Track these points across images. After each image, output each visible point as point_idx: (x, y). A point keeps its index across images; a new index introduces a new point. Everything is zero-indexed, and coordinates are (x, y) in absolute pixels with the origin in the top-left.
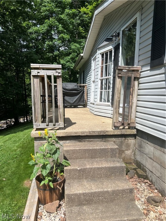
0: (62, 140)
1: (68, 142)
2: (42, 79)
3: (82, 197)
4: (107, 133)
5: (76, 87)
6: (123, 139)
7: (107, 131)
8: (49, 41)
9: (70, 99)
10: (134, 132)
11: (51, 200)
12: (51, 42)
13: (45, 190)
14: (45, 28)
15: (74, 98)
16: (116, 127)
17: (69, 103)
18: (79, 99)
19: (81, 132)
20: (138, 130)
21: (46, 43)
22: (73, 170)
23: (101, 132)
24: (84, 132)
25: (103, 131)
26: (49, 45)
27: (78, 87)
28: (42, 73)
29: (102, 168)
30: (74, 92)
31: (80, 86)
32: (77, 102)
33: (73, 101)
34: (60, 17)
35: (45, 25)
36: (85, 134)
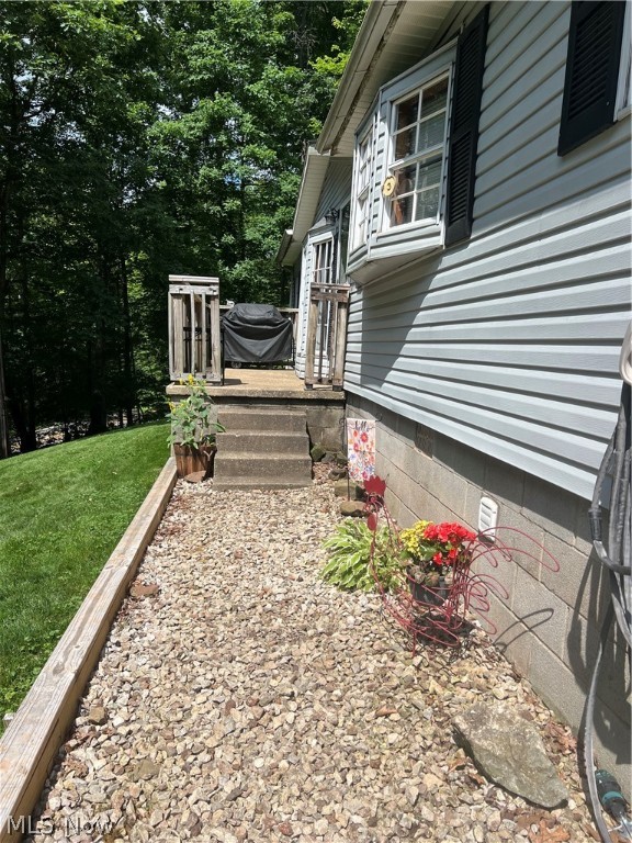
0: (218, 403)
1: (226, 406)
2: (187, 298)
3: (237, 464)
4: (293, 396)
5: (271, 317)
6: (324, 407)
7: (293, 392)
8: (210, 166)
9: (255, 345)
10: (341, 395)
11: (195, 470)
12: (215, 170)
13: (186, 455)
14: (198, 124)
15: (265, 344)
16: (309, 386)
17: (253, 355)
18: (277, 346)
19: (250, 391)
20: (347, 393)
21: (201, 171)
22: (228, 436)
23: (283, 392)
24: (253, 392)
25: (287, 392)
26: (210, 179)
27: (274, 315)
28: (187, 290)
29: (272, 437)
30: (265, 327)
31: (285, 314)
32: (272, 354)
33: (261, 350)
34: (248, 90)
35: (199, 114)
36: (256, 395)
